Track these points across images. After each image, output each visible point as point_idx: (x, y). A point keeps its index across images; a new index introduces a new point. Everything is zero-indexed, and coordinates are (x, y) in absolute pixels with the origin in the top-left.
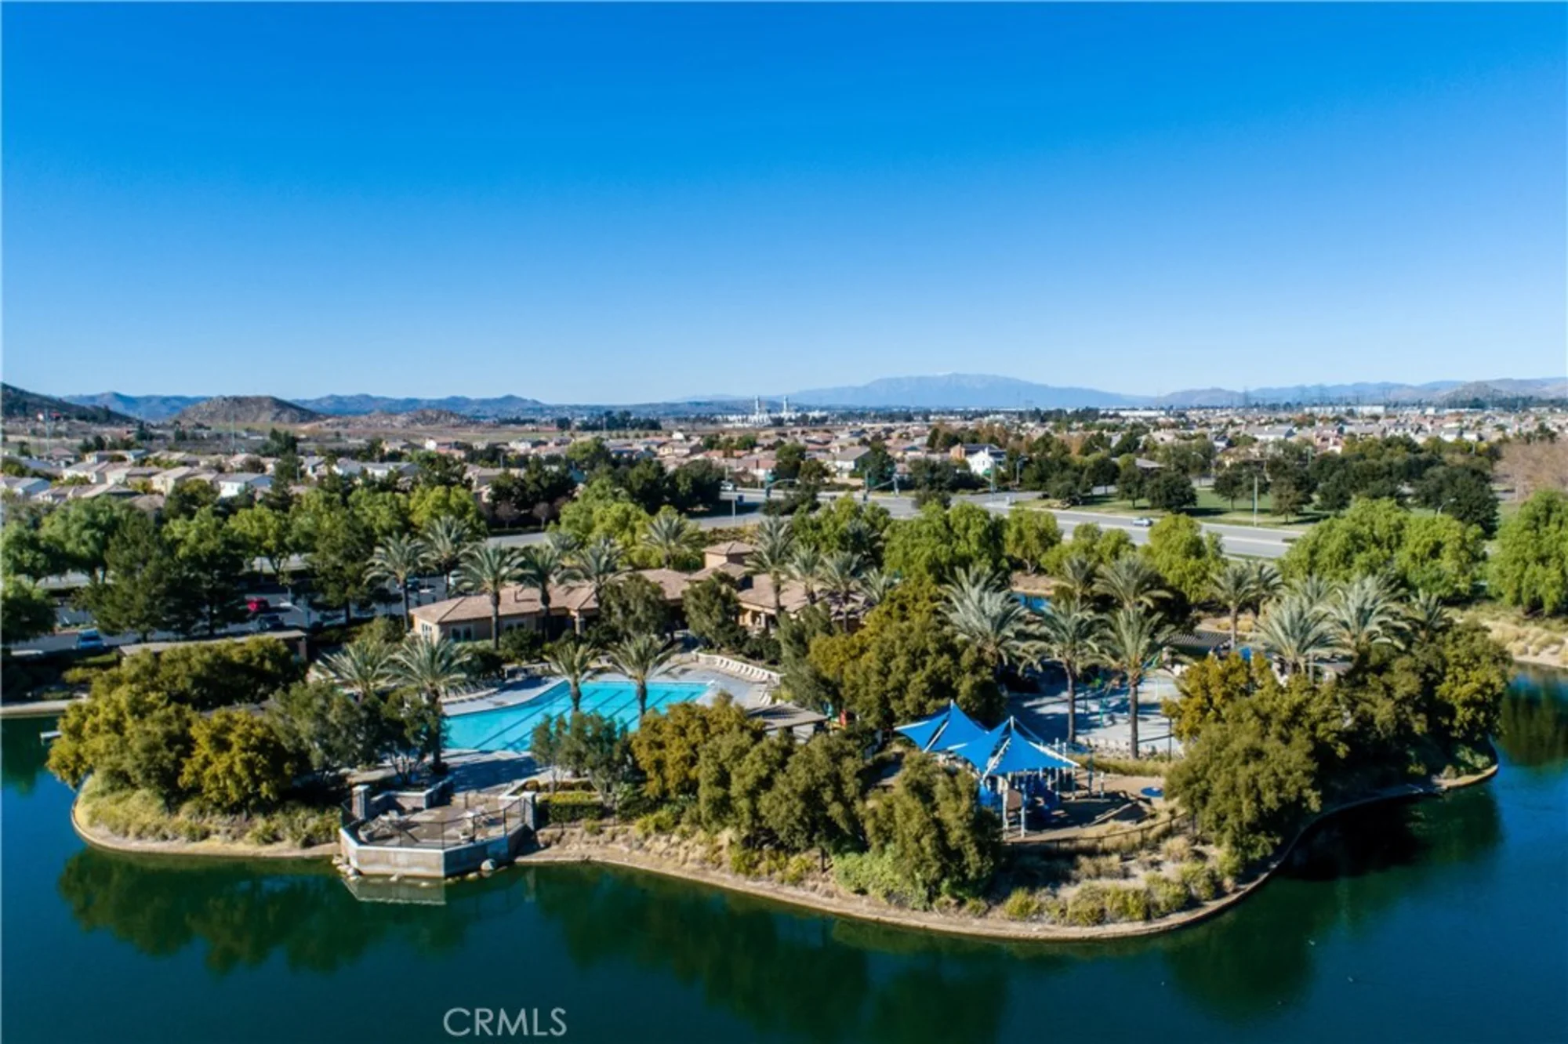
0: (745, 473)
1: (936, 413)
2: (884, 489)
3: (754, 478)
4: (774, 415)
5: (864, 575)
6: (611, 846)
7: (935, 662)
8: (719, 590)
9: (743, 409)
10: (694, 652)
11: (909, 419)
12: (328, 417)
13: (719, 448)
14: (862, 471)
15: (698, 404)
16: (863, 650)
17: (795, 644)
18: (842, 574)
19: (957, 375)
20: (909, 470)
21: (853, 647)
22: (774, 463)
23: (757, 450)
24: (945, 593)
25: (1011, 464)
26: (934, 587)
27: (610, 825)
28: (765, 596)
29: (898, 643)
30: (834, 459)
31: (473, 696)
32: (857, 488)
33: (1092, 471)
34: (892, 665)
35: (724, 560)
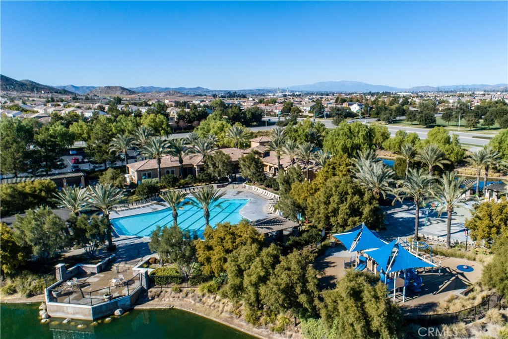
0: (272, 111)
1: (336, 93)
2: (321, 117)
3: (275, 113)
4: (283, 93)
5: (316, 153)
6: (185, 299)
7: (352, 198)
8: (254, 158)
9: (274, 91)
10: (244, 184)
11: (328, 95)
12: (139, 93)
13: (264, 103)
14: (313, 111)
15: (259, 90)
16: (317, 190)
17: (285, 185)
18: (306, 152)
19: (343, 81)
20: (329, 110)
21: (312, 189)
22: (282, 108)
23: (277, 104)
24: (353, 162)
25: (366, 109)
26: (348, 159)
27: (186, 287)
28: (274, 160)
29: (334, 189)
30: (303, 107)
31: (144, 205)
32: (311, 117)
33: (395, 111)
34: (331, 199)
35: (258, 144)
